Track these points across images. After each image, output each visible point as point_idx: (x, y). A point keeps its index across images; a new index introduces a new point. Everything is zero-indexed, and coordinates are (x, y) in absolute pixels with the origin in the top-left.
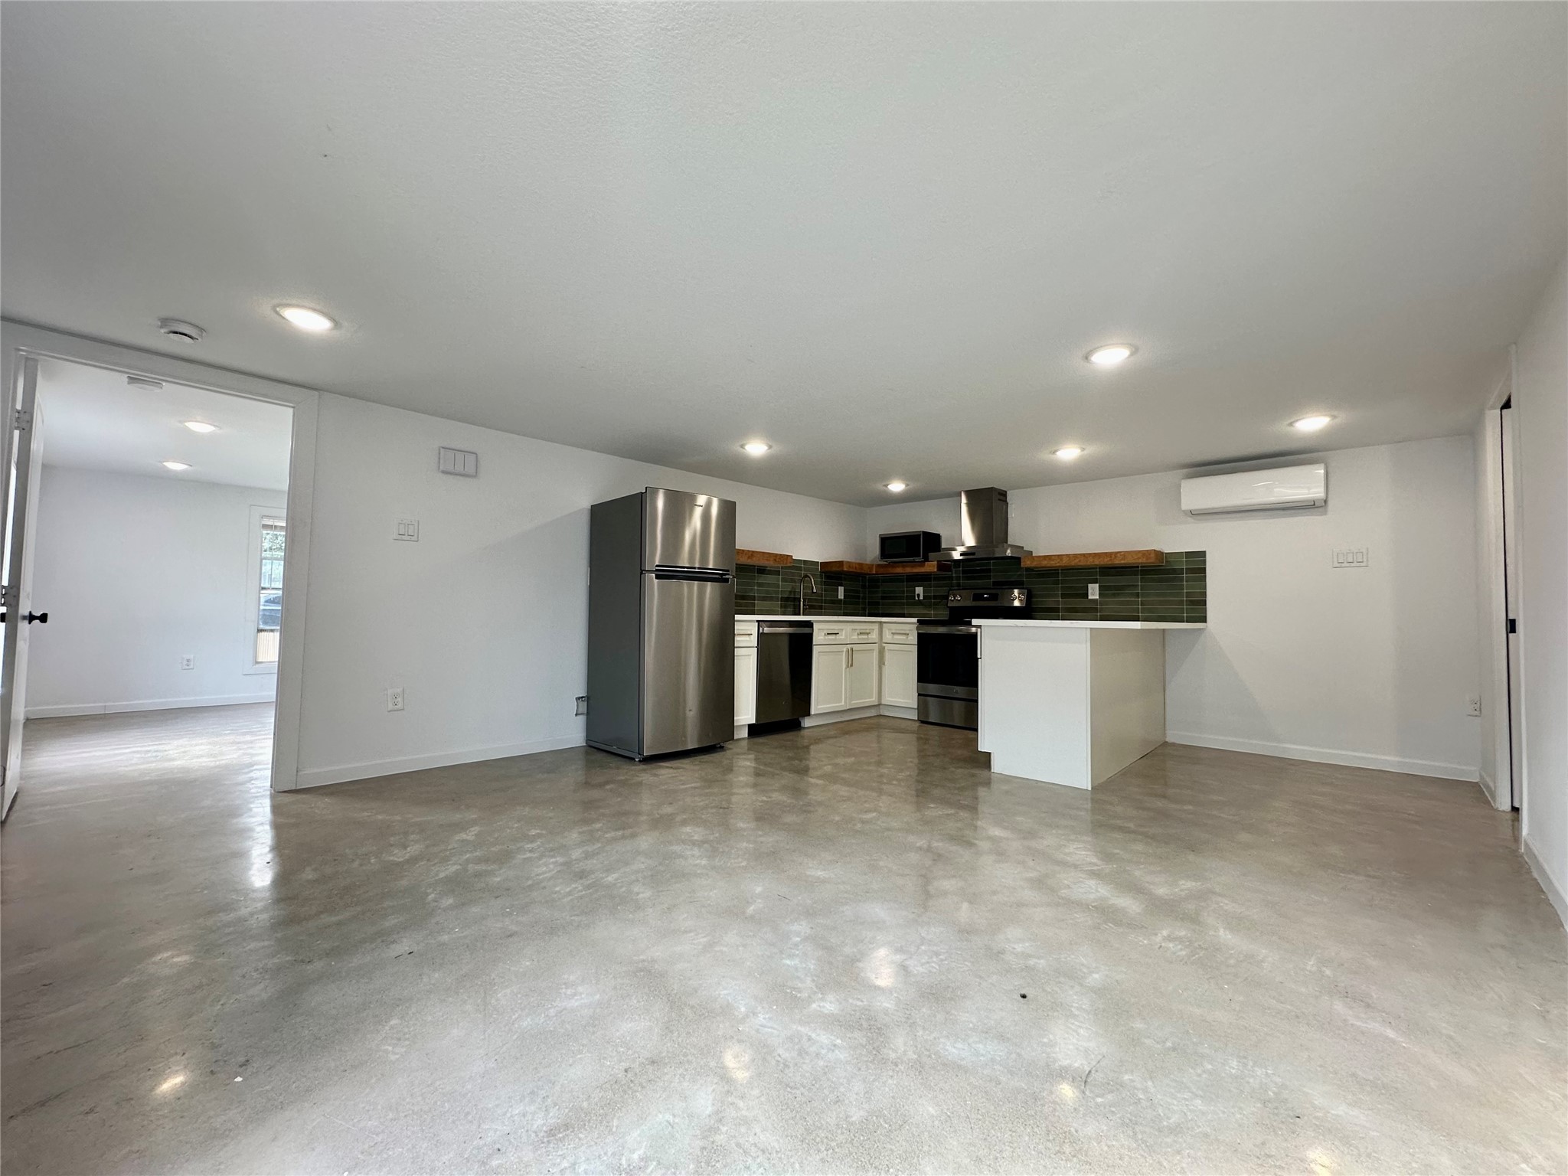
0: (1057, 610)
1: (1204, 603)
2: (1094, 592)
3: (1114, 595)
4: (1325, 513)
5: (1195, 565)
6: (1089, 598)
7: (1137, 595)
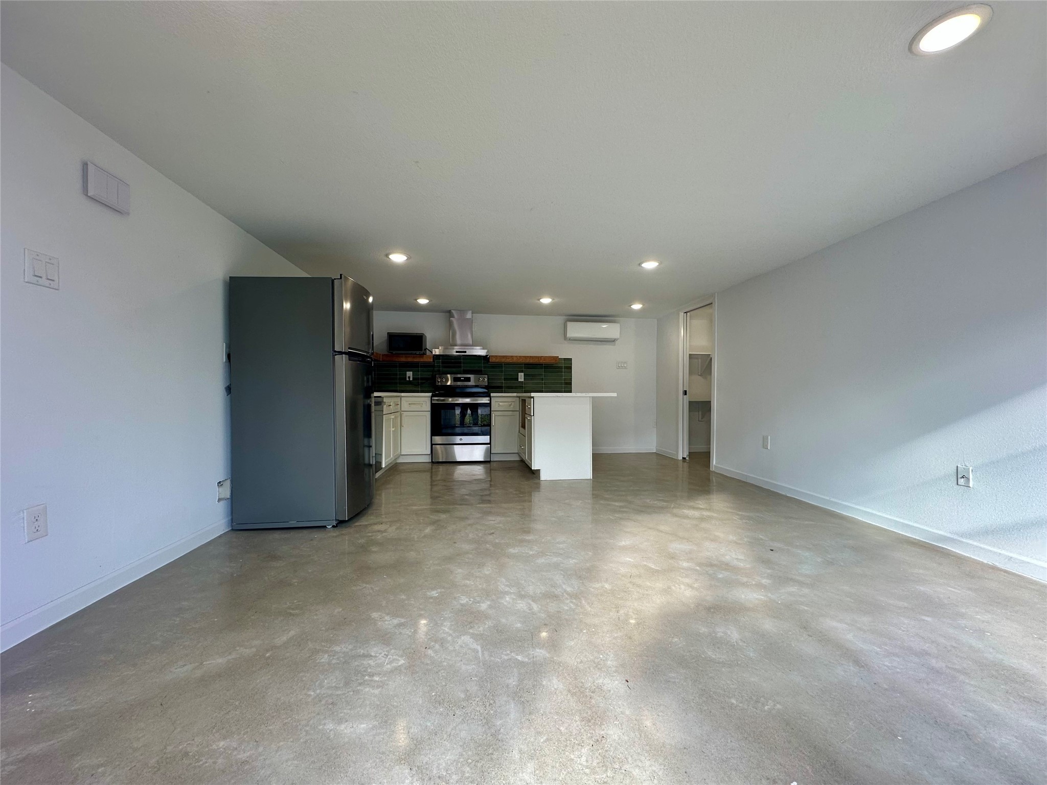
0: (501, 387)
1: (571, 384)
2: (521, 377)
3: (532, 379)
4: (614, 345)
5: (566, 365)
6: (519, 380)
7: (542, 379)
